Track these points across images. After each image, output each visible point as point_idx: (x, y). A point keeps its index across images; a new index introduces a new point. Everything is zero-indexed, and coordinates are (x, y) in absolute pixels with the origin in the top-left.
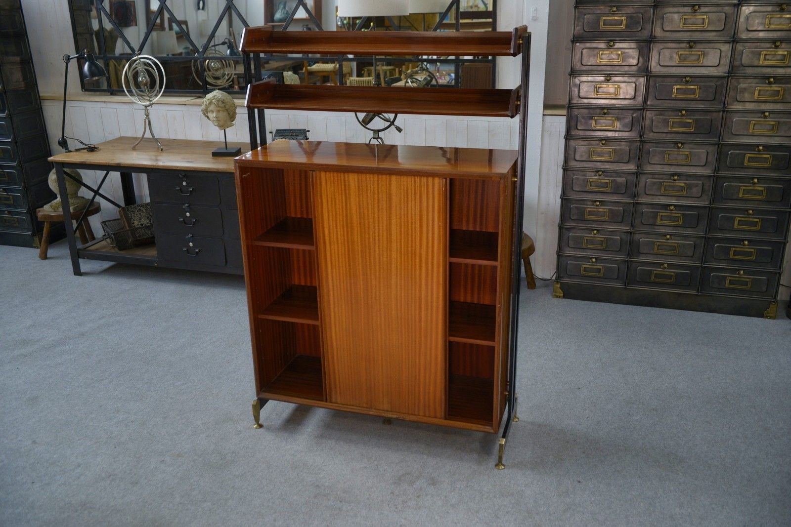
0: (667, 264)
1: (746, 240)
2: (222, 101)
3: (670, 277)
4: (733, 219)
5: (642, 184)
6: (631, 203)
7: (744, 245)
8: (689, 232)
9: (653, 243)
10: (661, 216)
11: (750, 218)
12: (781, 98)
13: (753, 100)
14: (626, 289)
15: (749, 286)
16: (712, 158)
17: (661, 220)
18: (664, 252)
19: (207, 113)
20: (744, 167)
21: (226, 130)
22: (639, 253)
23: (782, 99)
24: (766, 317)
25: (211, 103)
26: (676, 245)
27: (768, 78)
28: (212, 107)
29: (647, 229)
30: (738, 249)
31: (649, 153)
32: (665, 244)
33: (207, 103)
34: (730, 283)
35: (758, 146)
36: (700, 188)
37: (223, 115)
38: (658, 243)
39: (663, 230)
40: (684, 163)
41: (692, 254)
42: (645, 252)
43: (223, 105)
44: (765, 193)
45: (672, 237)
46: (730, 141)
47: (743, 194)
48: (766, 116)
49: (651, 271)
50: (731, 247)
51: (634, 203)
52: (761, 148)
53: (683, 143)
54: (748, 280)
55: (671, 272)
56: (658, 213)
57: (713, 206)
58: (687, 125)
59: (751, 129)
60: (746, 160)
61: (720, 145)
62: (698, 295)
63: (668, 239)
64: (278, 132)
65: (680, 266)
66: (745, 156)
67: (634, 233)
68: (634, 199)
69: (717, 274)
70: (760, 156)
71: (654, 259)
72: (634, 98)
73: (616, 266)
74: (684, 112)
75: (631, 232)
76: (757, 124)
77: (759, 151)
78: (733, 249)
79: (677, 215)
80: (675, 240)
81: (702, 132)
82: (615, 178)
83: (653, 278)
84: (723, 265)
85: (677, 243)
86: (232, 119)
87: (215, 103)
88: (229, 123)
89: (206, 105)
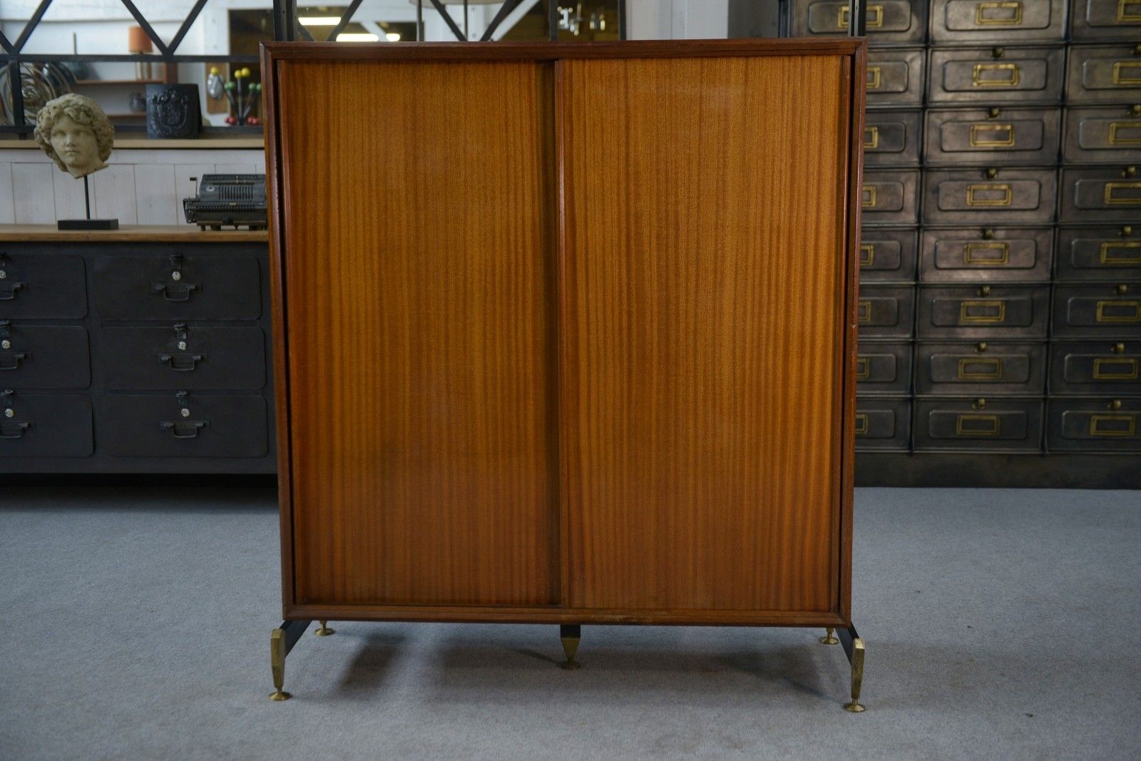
0: (985, 398)
1: (1120, 342)
2: (85, 112)
3: (990, 425)
4: (1091, 306)
5: (927, 251)
6: (910, 287)
7: (1117, 351)
8: (1018, 333)
9: (956, 361)
10: (967, 307)
11: (1122, 300)
13: (1110, 86)
14: (911, 455)
15: (1132, 429)
16: (1049, 195)
17: (968, 315)
18: (978, 377)
19: (49, 139)
20: (1105, 207)
21: (89, 177)
22: (932, 382)
25: (59, 115)
26: (996, 361)
27: (1134, 45)
28: (63, 124)
29: (942, 335)
30: (1107, 361)
31: (937, 191)
32: (977, 361)
33: (52, 115)
34: (1098, 428)
35: (1126, 168)
36: (1031, 252)
37: (86, 142)
38: (965, 361)
39: (970, 334)
40: (1001, 203)
41: (1025, 377)
42: (942, 379)
43: (88, 120)
45: (990, 348)
46: (1077, 162)
47: (1107, 257)
48: (1137, 112)
49: (955, 416)
50: (1093, 358)
51: (916, 286)
52: (1132, 170)
53: (998, 169)
54: (1129, 418)
55: (992, 415)
56: (961, 301)
57: (1058, 282)
58: (1002, 136)
59: (1111, 138)
60: (1108, 194)
61: (1061, 171)
62: (1042, 456)
63: (980, 350)
64: (208, 179)
65: (1007, 402)
66: (1104, 187)
67: (919, 346)
68: (916, 278)
69: (1073, 412)
70: (1132, 185)
71: (958, 392)
72: (907, 89)
73: (890, 411)
74: (996, 111)
75: (913, 344)
76: (1122, 128)
77: (1128, 175)
78: (1098, 361)
79: (995, 304)
80: (995, 352)
81: (1028, 147)
82: (880, 242)
83: (959, 430)
84: (1084, 394)
85: (999, 359)
86: (103, 155)
87: (71, 114)
88: (98, 161)
89: (49, 119)
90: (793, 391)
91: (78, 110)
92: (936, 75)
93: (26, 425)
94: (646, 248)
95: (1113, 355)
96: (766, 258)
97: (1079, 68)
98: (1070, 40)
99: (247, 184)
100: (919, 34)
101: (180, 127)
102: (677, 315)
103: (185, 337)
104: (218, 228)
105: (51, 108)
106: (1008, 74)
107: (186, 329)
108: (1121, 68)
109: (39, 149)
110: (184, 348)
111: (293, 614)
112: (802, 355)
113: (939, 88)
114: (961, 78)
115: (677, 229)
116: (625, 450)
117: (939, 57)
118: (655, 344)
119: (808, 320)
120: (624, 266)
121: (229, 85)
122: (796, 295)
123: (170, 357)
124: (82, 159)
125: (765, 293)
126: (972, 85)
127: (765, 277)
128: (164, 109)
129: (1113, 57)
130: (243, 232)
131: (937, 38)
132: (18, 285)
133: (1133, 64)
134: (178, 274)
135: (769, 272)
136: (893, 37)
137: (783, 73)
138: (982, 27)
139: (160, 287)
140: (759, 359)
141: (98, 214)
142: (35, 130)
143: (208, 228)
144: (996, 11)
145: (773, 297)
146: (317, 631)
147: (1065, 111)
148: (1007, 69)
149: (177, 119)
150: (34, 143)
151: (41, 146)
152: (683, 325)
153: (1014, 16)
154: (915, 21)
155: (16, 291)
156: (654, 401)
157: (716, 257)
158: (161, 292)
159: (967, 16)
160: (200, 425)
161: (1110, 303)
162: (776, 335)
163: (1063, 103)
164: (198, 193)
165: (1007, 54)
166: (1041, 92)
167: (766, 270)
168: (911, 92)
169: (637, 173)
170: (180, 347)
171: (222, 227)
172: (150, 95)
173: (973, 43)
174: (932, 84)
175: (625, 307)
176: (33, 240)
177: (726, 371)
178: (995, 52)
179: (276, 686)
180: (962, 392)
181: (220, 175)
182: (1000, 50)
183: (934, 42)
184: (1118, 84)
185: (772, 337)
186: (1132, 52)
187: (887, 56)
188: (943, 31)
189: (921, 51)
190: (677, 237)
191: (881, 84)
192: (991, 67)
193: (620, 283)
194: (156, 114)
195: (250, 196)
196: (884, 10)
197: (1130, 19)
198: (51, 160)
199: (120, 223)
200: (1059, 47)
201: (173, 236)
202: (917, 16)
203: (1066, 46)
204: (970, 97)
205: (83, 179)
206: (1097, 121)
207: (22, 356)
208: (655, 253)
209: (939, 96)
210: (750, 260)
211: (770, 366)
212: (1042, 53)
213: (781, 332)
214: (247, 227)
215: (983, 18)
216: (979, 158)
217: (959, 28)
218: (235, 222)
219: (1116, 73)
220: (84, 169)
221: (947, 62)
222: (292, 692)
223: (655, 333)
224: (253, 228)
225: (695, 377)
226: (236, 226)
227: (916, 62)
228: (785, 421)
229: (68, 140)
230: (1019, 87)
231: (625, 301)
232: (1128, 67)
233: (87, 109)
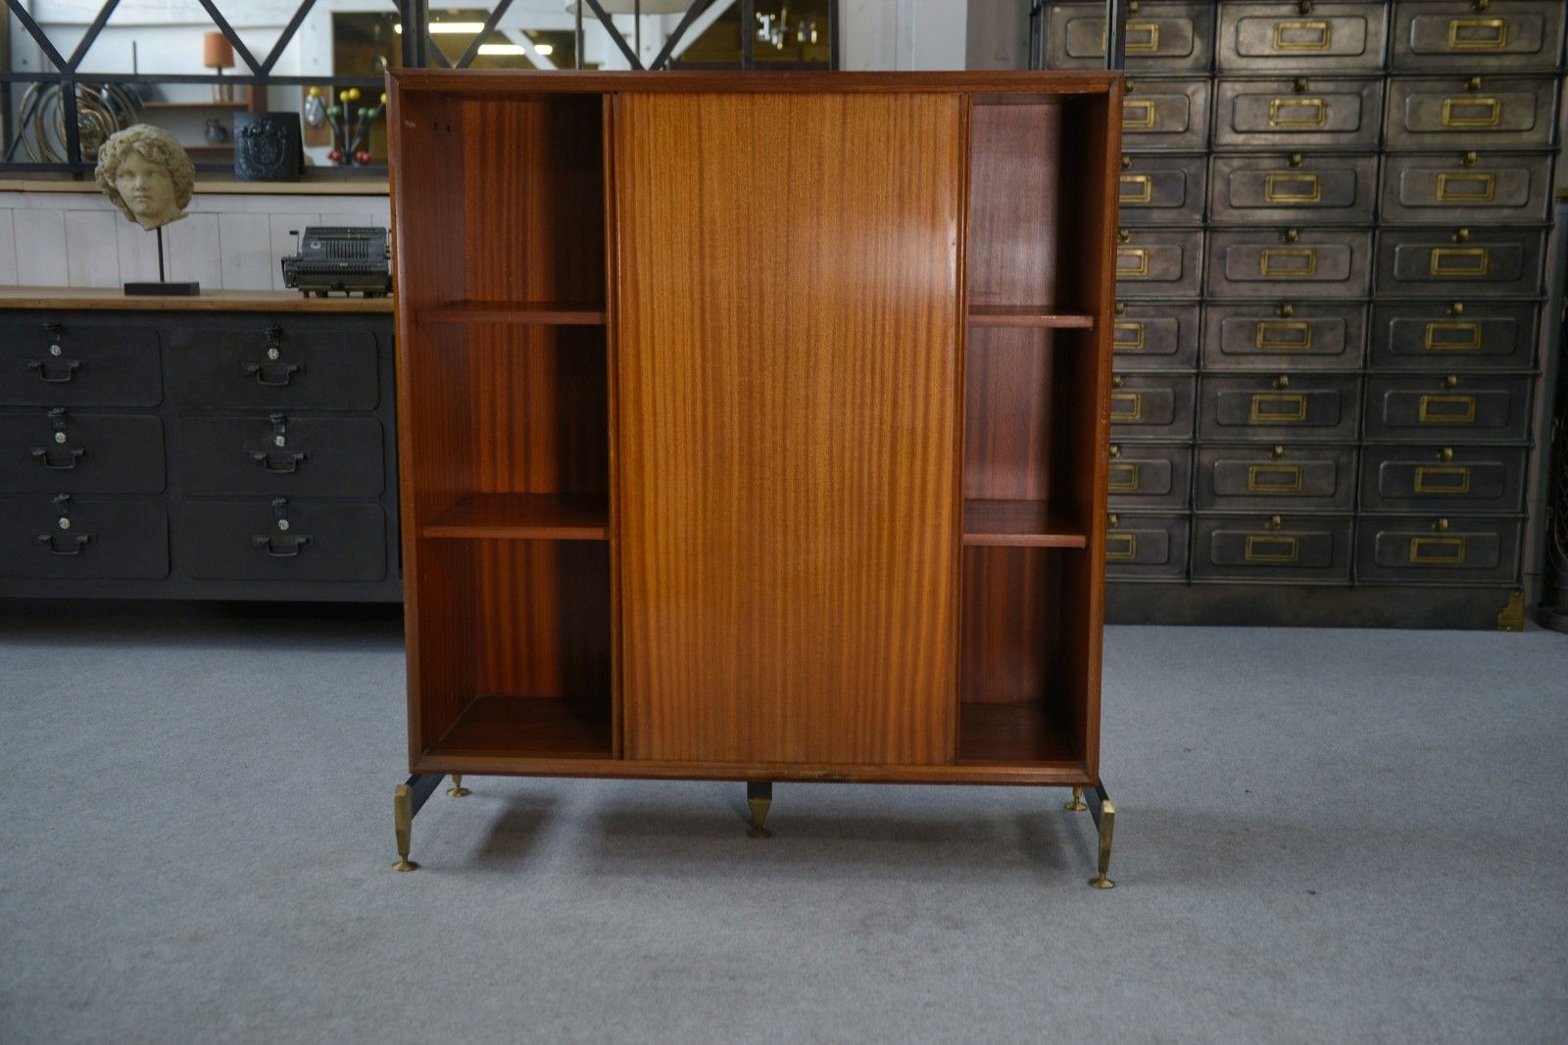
0: (1281, 516)
1: (1448, 447)
2: (159, 147)
3: (1286, 549)
4: (1415, 400)
5: (1213, 330)
6: (1189, 376)
7: (1444, 458)
8: (1322, 435)
9: (1246, 468)
10: (1260, 402)
11: (1449, 395)
12: (1496, 122)
13: (1439, 128)
14: (1189, 585)
15: (1462, 554)
16: (1364, 263)
17: (1260, 412)
18: (1271, 490)
19: (114, 181)
20: (1431, 278)
22: (1215, 495)
23: (1499, 124)
24: (1503, 628)
25: (127, 152)
26: (1295, 469)
27: (1469, 77)
28: (132, 162)
29: (1228, 436)
30: (1432, 470)
31: (1223, 256)
32: (1271, 469)
34: (1420, 553)
35: (1457, 230)
36: (1340, 333)
37: (160, 185)
38: (1256, 469)
39: (1263, 436)
40: (1303, 274)
41: (1331, 490)
42: (1228, 491)
43: (163, 157)
44: (1478, 338)
45: (1287, 452)
46: (1398, 222)
47: (1433, 341)
48: (1471, 161)
49: (1244, 537)
50: (1416, 466)
51: (1197, 375)
52: (1465, 232)
53: (1300, 230)
54: (1458, 541)
55: (1290, 537)
56: (1253, 394)
57: (1372, 372)
58: (1305, 188)
59: (1440, 194)
60: (1435, 262)
61: (1377, 232)
62: (1351, 587)
63: (1277, 456)
64: (313, 233)
65: (1308, 520)
66: (1431, 254)
67: (1200, 449)
68: (1198, 366)
69: (1390, 533)
70: (1464, 252)
71: (1249, 508)
72: (1187, 130)
73: (1163, 531)
74: (1297, 158)
75: (1193, 446)
76: (1453, 181)
77: (1460, 240)
78: (1420, 471)
79: (1294, 398)
80: (1293, 458)
81: (1336, 203)
82: (1152, 319)
83: (1248, 554)
84: (1402, 511)
85: (1299, 466)
86: (181, 202)
87: (142, 150)
88: (174, 209)
89: (114, 156)
90: (902, 500)
91: (151, 145)
92: (1224, 111)
93: (85, 538)
94: (724, 323)
95: (1439, 463)
96: (869, 337)
97: (1401, 106)
98: (1390, 70)
99: (362, 239)
100: (1203, 61)
101: (276, 167)
102: (762, 406)
103: (283, 430)
104: (325, 295)
105: (117, 142)
106: (1313, 112)
107: (285, 421)
108: (1452, 106)
109: (100, 193)
110: (282, 445)
111: (422, 766)
112: (913, 455)
113: (1228, 129)
114: (1255, 116)
115: (762, 302)
116: (700, 568)
117: (1228, 90)
118: (736, 440)
119: (920, 412)
120: (698, 345)
121: (333, 110)
122: (906, 381)
123: (265, 455)
124: (155, 206)
125: (868, 380)
126: (1268, 124)
127: (868, 361)
128: (256, 144)
129: (1443, 92)
130: (356, 300)
131: (1226, 65)
132: (76, 364)
133: (1467, 102)
134: (276, 352)
135: (873, 354)
136: (1170, 63)
137: (889, 114)
138: (1281, 53)
139: (253, 368)
140: (861, 460)
141: (174, 276)
142: (97, 170)
143: (312, 294)
144: (1299, 33)
145: (878, 385)
146: (449, 791)
147: (1383, 158)
148: (1311, 106)
149: (273, 156)
150: (96, 185)
151: (104, 190)
152: (769, 417)
153: (1321, 40)
154: (1198, 45)
155: (74, 371)
156: (735, 509)
157: (809, 335)
158: (254, 374)
159: (1262, 39)
160: (302, 540)
161: (1436, 399)
162: (881, 430)
163: (1380, 149)
164: (300, 251)
165: (1312, 86)
166: (1353, 135)
167: (869, 352)
168: (1193, 132)
169: (713, 232)
170: (278, 443)
171: (330, 294)
172: (239, 125)
173: (1272, 72)
174: (1219, 121)
175: (699, 395)
176: (94, 307)
177: (822, 473)
178: (1297, 85)
179: (400, 854)
180: (1252, 508)
181: (328, 229)
182: (1303, 82)
183: (1221, 70)
184: (1449, 126)
185: (876, 433)
186: (1466, 86)
187: (1162, 87)
188: (1234, 57)
189: (1205, 81)
190: (761, 311)
191: (1155, 122)
192: (1292, 102)
193: (693, 366)
194: (246, 150)
195: (365, 255)
196: (1160, 31)
197: (1465, 45)
198: (116, 208)
199: (201, 287)
200: (1376, 79)
201: (270, 304)
202: (1201, 38)
203: (1385, 77)
204: (1266, 139)
205: (156, 231)
206: (1422, 171)
207: (80, 452)
208: (735, 330)
209: (1228, 138)
210: (850, 341)
211: (875, 469)
212: (1355, 86)
213: (887, 428)
214: (361, 294)
215: (1282, 41)
216: (1277, 216)
217: (1252, 53)
218: (347, 287)
219: (1446, 112)
220: (156, 220)
221: (1237, 96)
222: (419, 861)
223: (736, 428)
224: (369, 295)
225: (784, 481)
226: (348, 293)
227: (1199, 94)
228: (892, 536)
229: (138, 182)
230: (1327, 128)
231: (699, 388)
232: (1459, 105)
233: (161, 144)
